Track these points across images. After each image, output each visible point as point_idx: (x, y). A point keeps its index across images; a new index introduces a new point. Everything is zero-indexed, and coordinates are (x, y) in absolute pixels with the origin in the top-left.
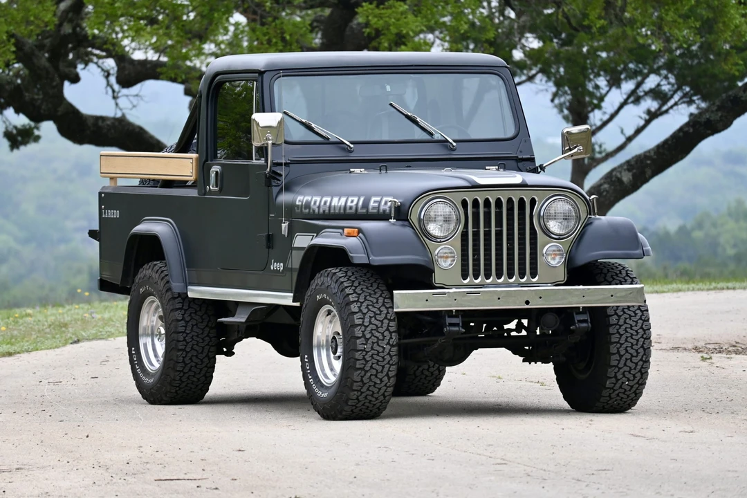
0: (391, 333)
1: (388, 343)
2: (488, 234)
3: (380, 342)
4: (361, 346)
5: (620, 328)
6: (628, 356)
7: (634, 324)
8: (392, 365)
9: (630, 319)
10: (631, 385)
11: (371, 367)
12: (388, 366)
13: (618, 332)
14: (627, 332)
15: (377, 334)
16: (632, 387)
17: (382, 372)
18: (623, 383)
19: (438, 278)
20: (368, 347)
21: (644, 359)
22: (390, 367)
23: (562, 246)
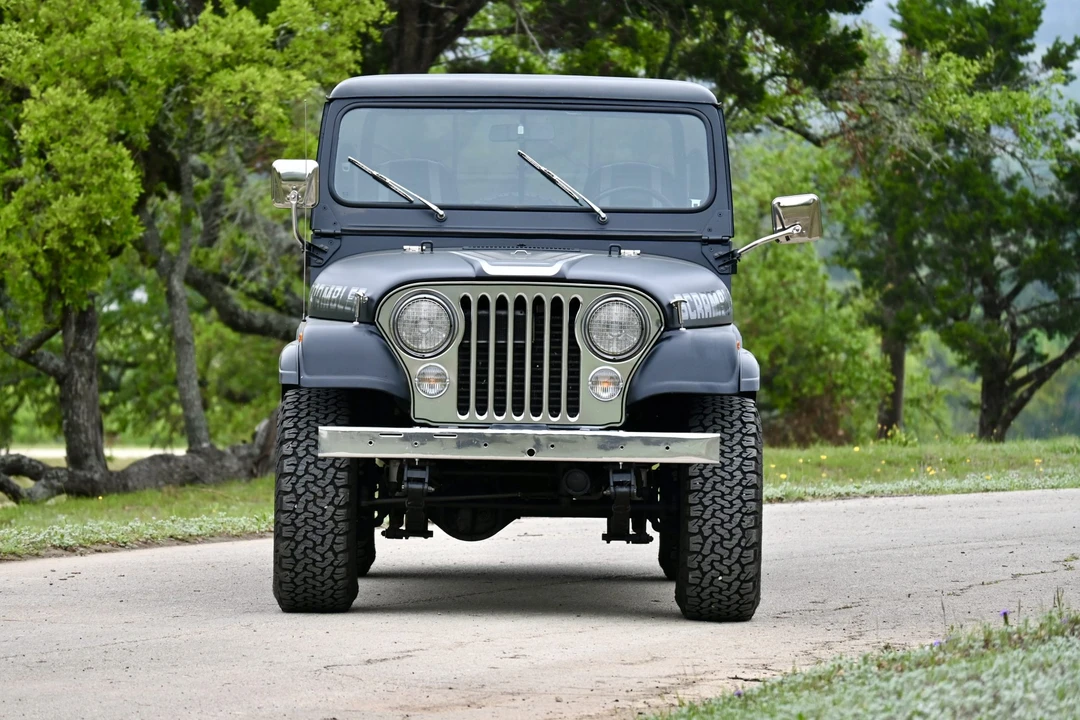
0: (337, 488)
1: (331, 503)
2: (501, 350)
3: (318, 500)
4: (288, 505)
5: (704, 496)
6: (717, 539)
7: (728, 491)
8: (339, 535)
9: (723, 484)
10: (729, 581)
11: (305, 537)
12: (331, 536)
13: (701, 503)
14: (714, 502)
15: (315, 489)
16: (730, 584)
17: (322, 544)
18: (713, 578)
19: (419, 410)
20: (299, 507)
21: (743, 544)
22: (334, 539)
23: (620, 371)
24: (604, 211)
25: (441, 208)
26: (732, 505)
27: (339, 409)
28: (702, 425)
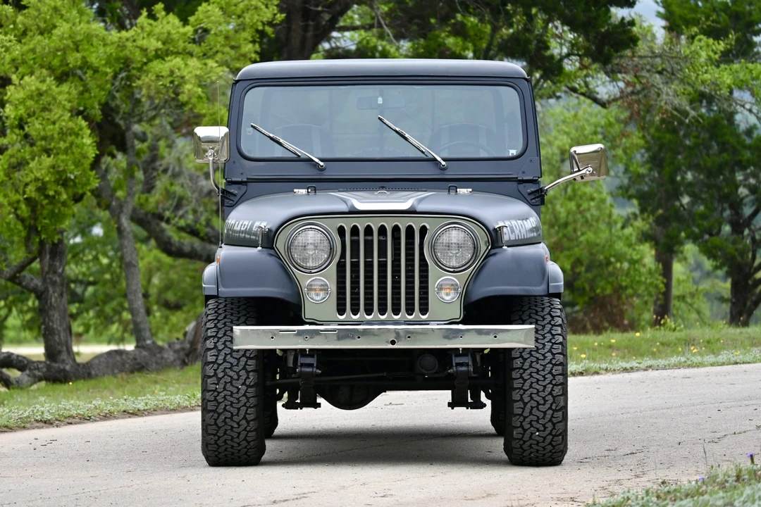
0: (248, 372)
1: (244, 384)
2: (369, 266)
3: (234, 382)
4: (212, 386)
5: (524, 373)
6: (534, 404)
7: (541, 368)
8: (250, 407)
9: (538, 363)
10: (544, 436)
11: (225, 409)
12: (244, 408)
13: (522, 377)
14: (532, 377)
15: (231, 373)
16: (545, 438)
17: (237, 415)
18: (532, 434)
19: (308, 313)
20: (220, 387)
21: (553, 407)
22: (247, 410)
23: (458, 280)
24: (444, 160)
25: (322, 160)
26: (545, 378)
27: (248, 313)
28: (521, 319)
